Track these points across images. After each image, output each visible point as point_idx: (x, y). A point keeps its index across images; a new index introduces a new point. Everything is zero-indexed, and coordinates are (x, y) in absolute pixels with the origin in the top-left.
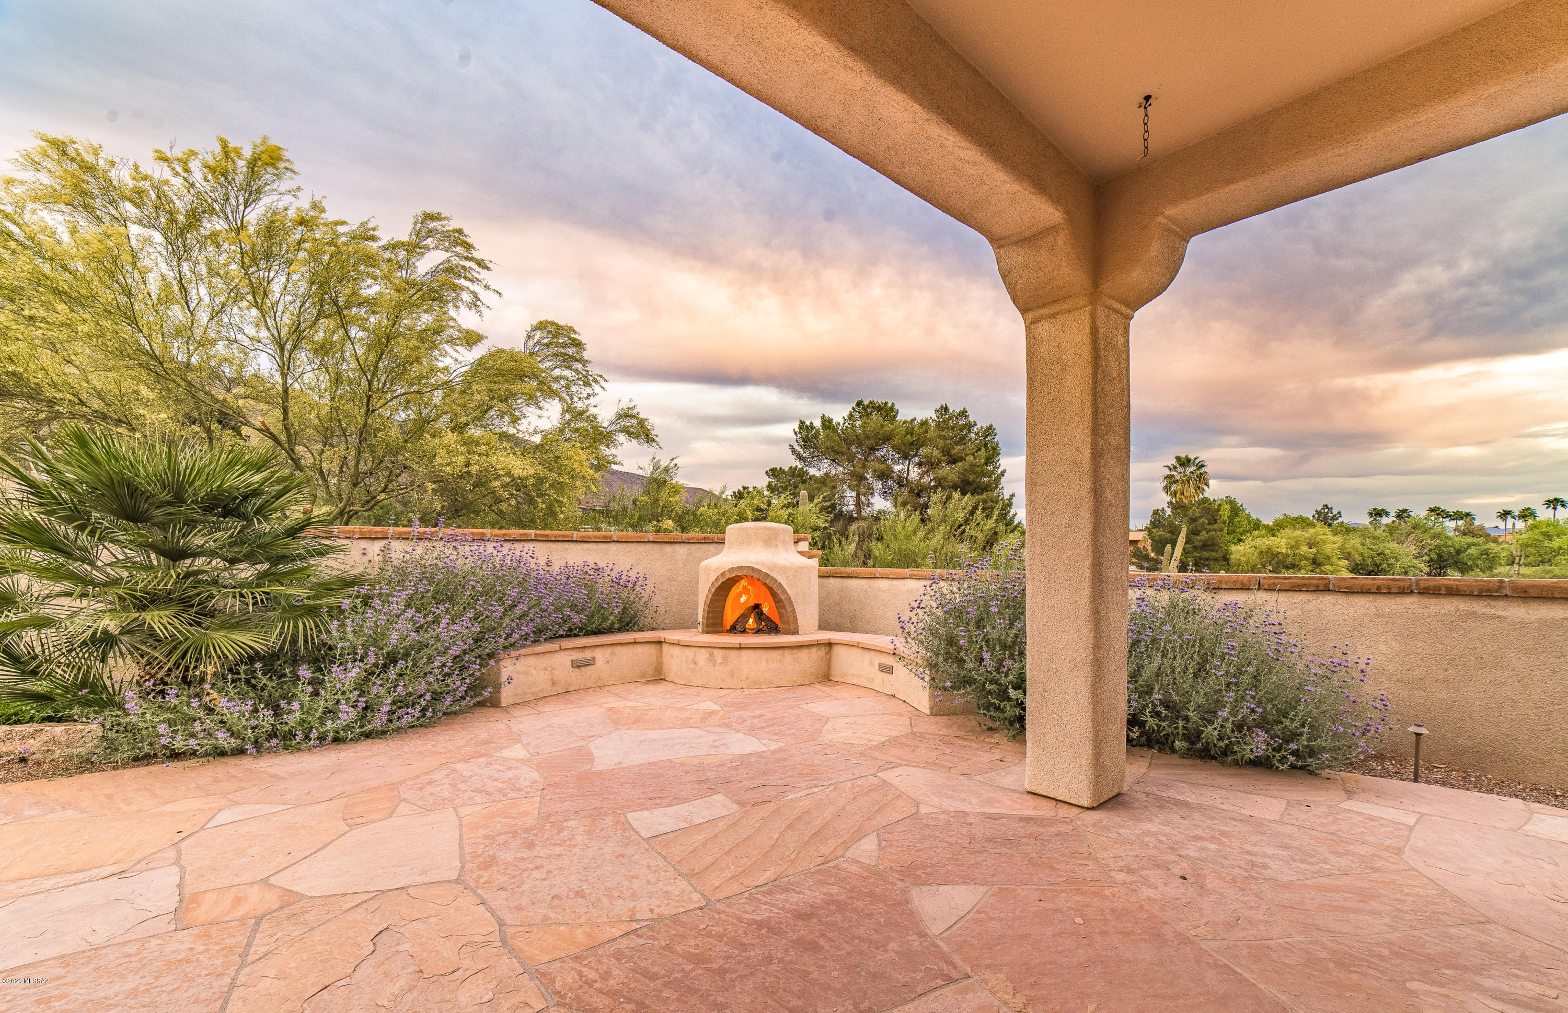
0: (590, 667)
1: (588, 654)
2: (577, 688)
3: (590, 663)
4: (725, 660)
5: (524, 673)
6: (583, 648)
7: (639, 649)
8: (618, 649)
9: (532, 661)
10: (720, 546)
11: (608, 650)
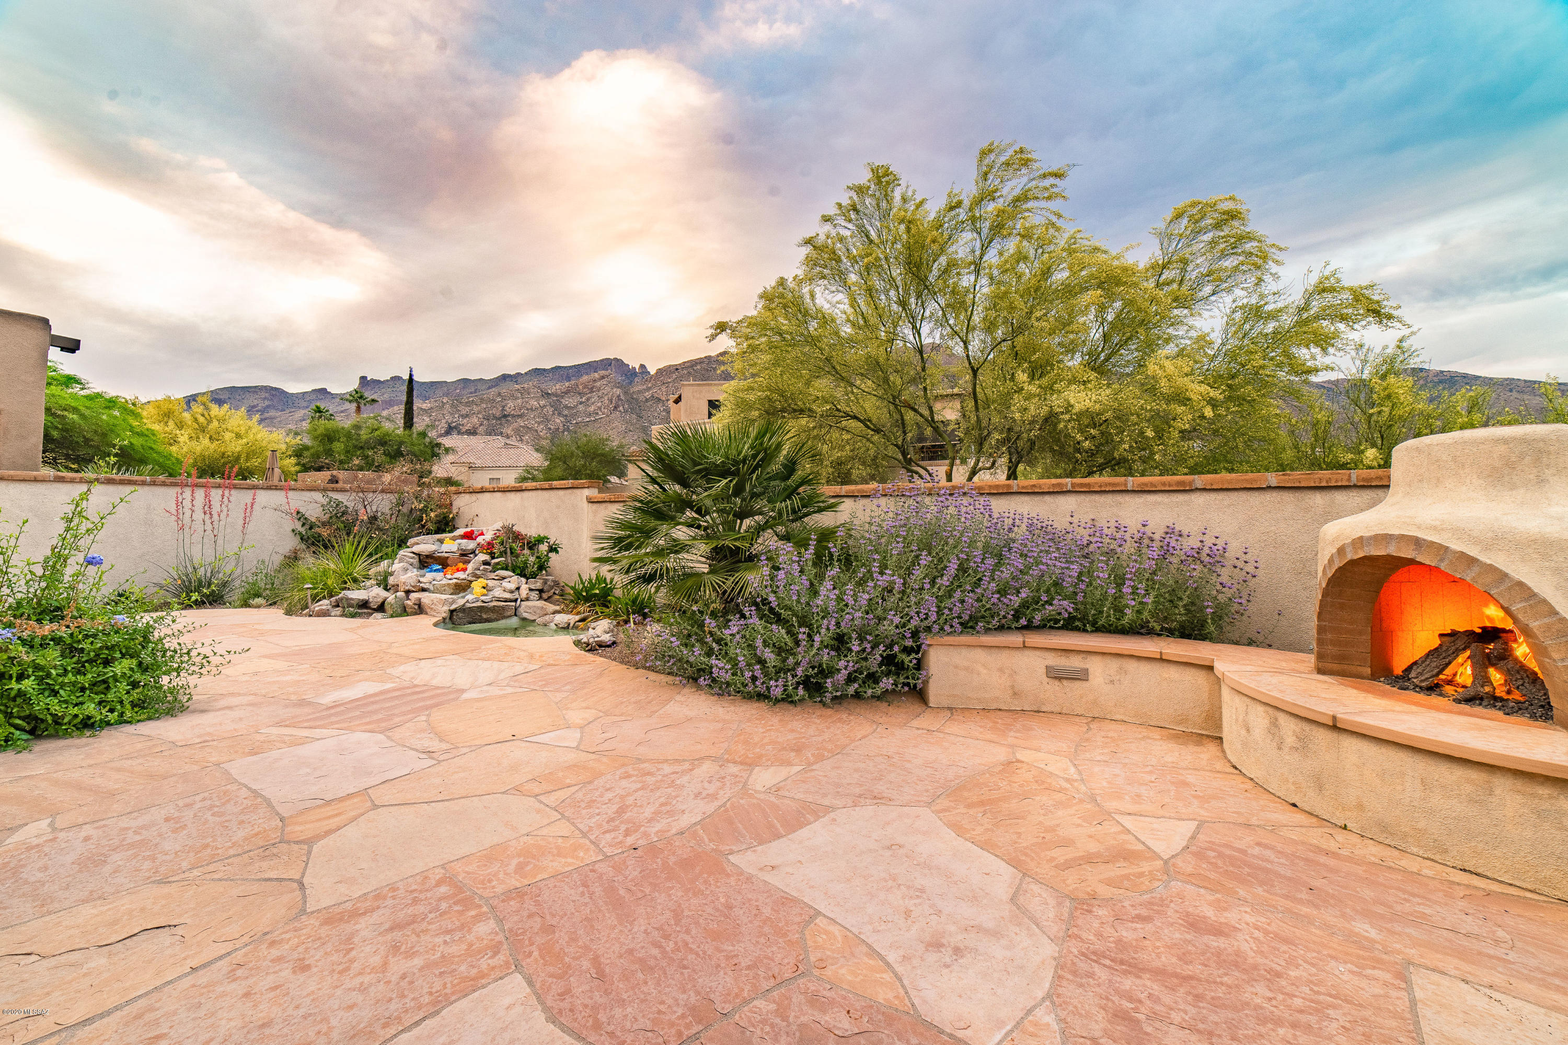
0: (1078, 684)
1: (1075, 662)
2: (1058, 709)
3: (1081, 676)
4: (1303, 746)
5: (966, 669)
6: (1066, 651)
7: (1173, 673)
8: (1132, 665)
9: (980, 654)
10: (1380, 492)
11: (1114, 664)
